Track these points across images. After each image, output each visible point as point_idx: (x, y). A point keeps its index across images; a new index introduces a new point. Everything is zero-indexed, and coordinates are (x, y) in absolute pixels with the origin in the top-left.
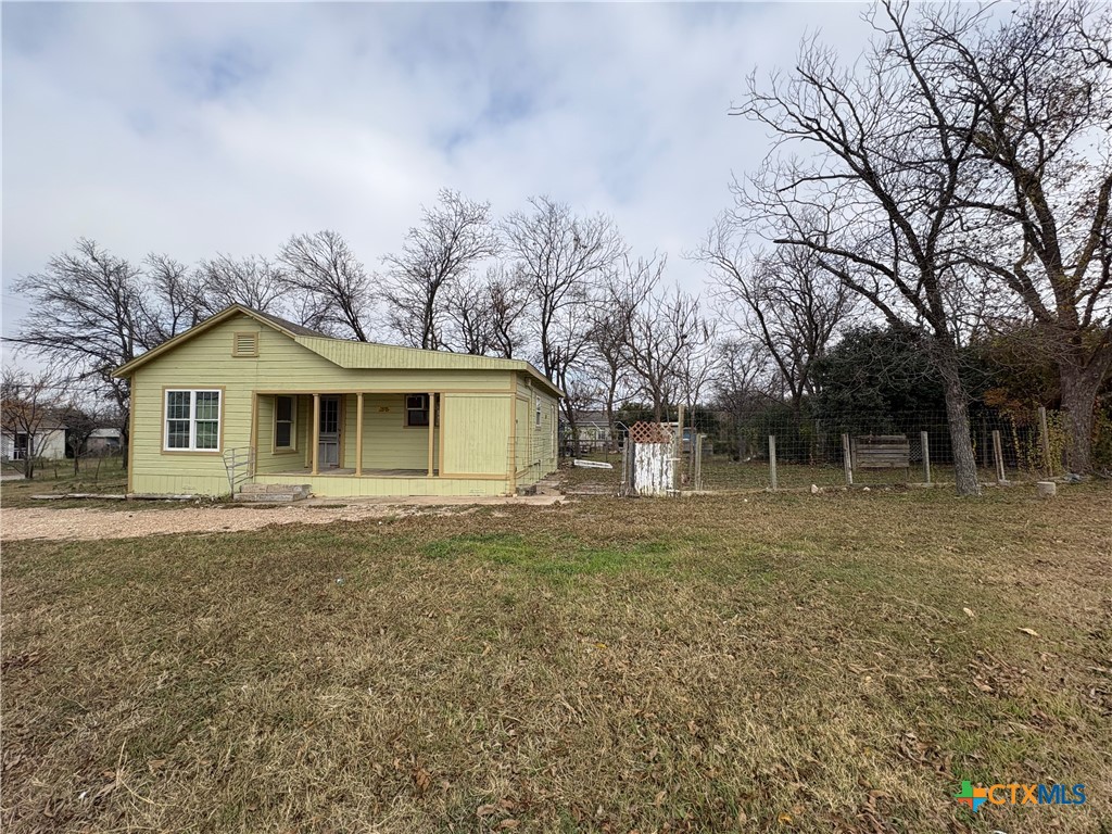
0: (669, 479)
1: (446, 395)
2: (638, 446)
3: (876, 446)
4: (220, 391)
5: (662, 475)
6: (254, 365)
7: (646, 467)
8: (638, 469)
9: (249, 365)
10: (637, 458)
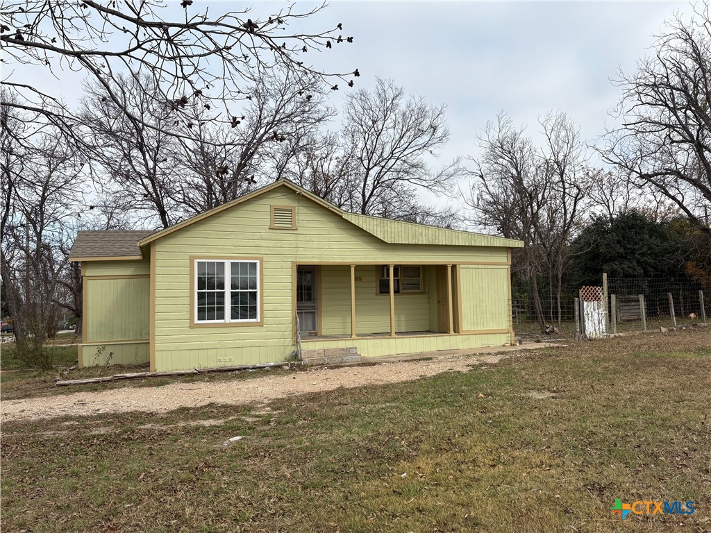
0: (603, 327)
1: (461, 266)
2: (585, 303)
3: (629, 304)
4: (258, 262)
5: (599, 324)
6: (292, 237)
7: (590, 318)
8: (587, 320)
9: (288, 237)
10: (585, 312)
